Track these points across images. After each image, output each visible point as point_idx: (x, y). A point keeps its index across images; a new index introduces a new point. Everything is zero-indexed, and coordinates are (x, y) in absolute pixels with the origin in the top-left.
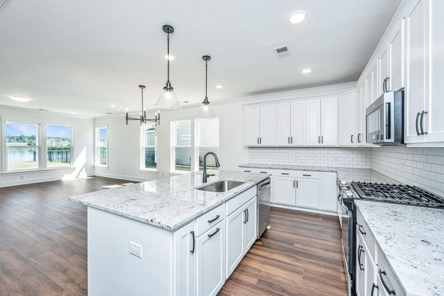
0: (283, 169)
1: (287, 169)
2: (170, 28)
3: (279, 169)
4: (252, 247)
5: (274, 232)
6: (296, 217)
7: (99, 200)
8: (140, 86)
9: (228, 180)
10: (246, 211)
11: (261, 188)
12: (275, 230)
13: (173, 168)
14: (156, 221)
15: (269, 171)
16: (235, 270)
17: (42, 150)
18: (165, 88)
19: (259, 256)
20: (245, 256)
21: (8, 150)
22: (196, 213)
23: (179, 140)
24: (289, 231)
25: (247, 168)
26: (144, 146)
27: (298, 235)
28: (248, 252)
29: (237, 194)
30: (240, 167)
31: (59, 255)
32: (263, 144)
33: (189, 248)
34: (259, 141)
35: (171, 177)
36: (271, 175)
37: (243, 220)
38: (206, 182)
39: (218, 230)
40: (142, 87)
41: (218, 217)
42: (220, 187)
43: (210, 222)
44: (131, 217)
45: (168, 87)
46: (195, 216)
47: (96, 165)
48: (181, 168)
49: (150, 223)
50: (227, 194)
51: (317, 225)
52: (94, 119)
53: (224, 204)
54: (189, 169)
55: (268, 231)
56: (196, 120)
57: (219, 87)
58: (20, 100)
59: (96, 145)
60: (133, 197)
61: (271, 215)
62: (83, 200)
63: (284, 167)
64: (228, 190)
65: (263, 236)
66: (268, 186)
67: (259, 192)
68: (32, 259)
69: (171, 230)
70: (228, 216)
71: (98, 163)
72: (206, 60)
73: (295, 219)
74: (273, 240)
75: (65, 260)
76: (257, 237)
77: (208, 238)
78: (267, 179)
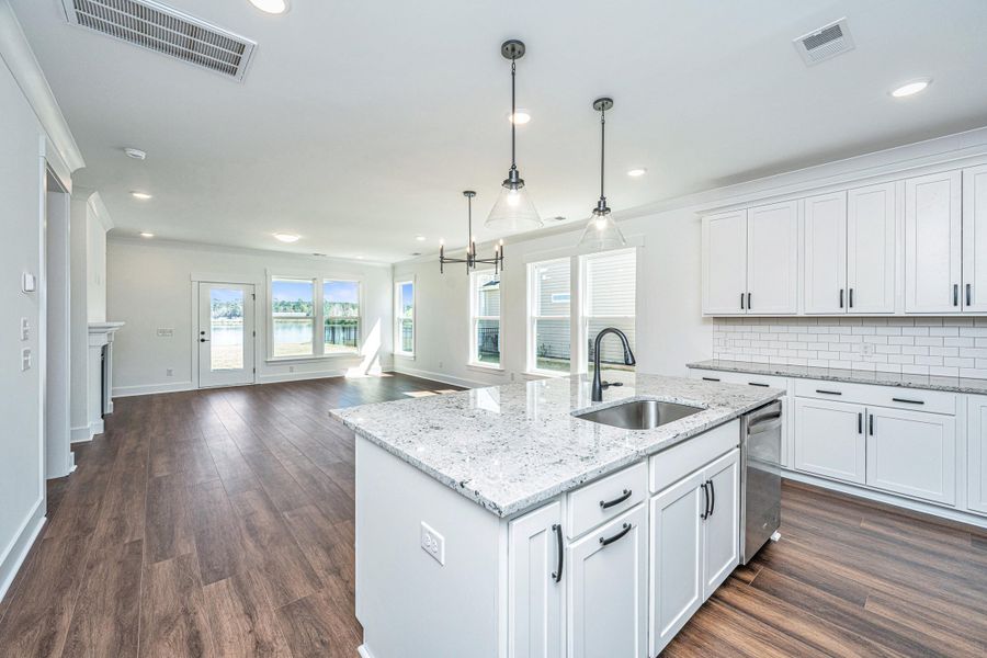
0: (823, 378)
1: (835, 379)
2: (518, 47)
3: (807, 377)
4: (725, 584)
5: (794, 553)
6: (867, 520)
7: (375, 422)
8: (466, 192)
9: (658, 398)
10: (708, 487)
11: (752, 428)
12: (795, 547)
13: (531, 366)
14: (472, 486)
15: (777, 384)
16: (676, 639)
17: (318, 323)
18: (506, 182)
19: (745, 612)
20: (706, 606)
21: (275, 325)
22: (569, 478)
23: (545, 303)
24: (843, 559)
25: (710, 372)
26: (477, 316)
27: (880, 577)
28: (715, 596)
29: (680, 438)
30: (691, 367)
31: (323, 515)
32: (757, 310)
33: (548, 564)
34: (746, 300)
35: (529, 384)
36: (784, 393)
37: (699, 508)
38: (600, 399)
39: (627, 529)
40: (470, 194)
41: (627, 495)
42: (635, 415)
43: (606, 505)
44: (424, 468)
45: (514, 181)
46: (564, 488)
47: (395, 353)
48: (549, 365)
49: (459, 488)
50: (655, 435)
51: (952, 558)
52: (394, 267)
53: (644, 463)
54: (566, 367)
55: (773, 546)
56: (581, 258)
57: (636, 173)
58: (287, 239)
59: (397, 316)
60: (436, 423)
61: (783, 502)
62: (349, 420)
63: (825, 375)
64: (658, 424)
65: (759, 557)
66: (774, 423)
67: (747, 437)
68: (286, 514)
69: (503, 516)
70: (654, 495)
71: (399, 350)
72: (602, 108)
73: (863, 525)
74: (790, 574)
75: (331, 527)
76: (741, 559)
77: (600, 546)
78: (771, 403)
